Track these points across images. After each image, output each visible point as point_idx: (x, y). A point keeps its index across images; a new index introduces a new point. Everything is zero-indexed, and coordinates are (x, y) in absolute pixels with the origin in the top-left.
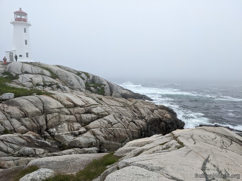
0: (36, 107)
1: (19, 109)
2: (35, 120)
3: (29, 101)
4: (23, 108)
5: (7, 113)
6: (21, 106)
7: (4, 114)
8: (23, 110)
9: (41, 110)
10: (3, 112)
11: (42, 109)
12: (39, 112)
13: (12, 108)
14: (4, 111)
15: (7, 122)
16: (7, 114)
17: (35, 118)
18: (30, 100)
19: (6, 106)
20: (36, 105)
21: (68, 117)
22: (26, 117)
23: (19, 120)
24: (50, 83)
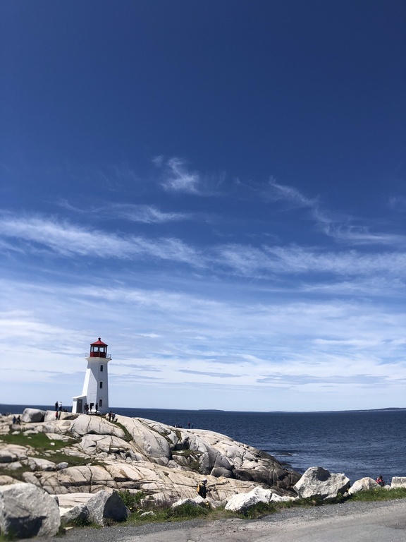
0: (84, 477)
1: (70, 478)
3: (80, 471)
4: (72, 477)
7: (57, 481)
8: (72, 479)
9: (88, 481)
12: (86, 483)
13: (64, 477)
14: (57, 479)
15: (57, 488)
16: (59, 481)
19: (59, 474)
20: (84, 475)
22: (74, 486)
24: (117, 449)
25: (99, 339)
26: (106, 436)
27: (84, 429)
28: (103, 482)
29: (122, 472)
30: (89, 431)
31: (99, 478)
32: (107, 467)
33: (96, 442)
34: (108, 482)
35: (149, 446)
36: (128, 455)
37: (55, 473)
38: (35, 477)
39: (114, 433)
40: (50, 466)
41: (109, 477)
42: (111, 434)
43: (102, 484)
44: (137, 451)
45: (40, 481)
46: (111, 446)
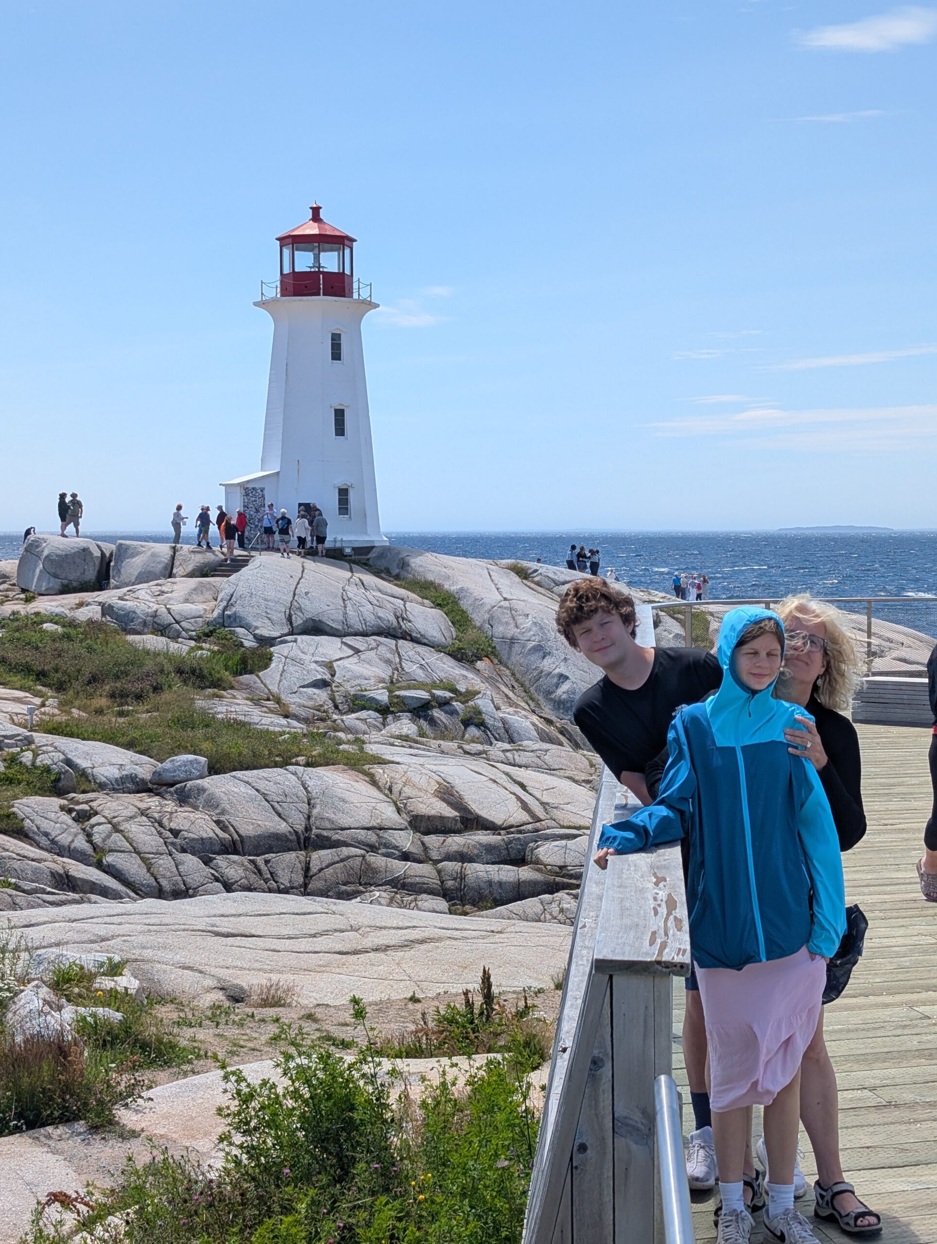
0: (279, 815)
1: (215, 822)
2: (263, 867)
3: (257, 790)
4: (227, 817)
5: (171, 830)
6: (223, 812)
7: (160, 834)
8: (227, 827)
9: (296, 833)
10: (160, 829)
11: (300, 828)
12: (288, 840)
13: (192, 815)
14: (161, 824)
15: (164, 864)
16: (169, 834)
17: (267, 862)
18: (261, 786)
19: (170, 805)
20: (279, 808)
21: (400, 868)
22: (235, 852)
23: (207, 862)
24: (423, 694)
25: (316, 211)
26: (375, 639)
27: (278, 616)
28: (362, 835)
29: (447, 794)
31: (345, 820)
32: (377, 770)
33: (329, 666)
34: (386, 835)
36: (474, 720)
37: (152, 802)
38: (66, 818)
39: (407, 626)
40: (129, 770)
41: (388, 813)
42: (394, 634)
43: (359, 844)
44: (512, 704)
45: (89, 836)
46: (392, 685)
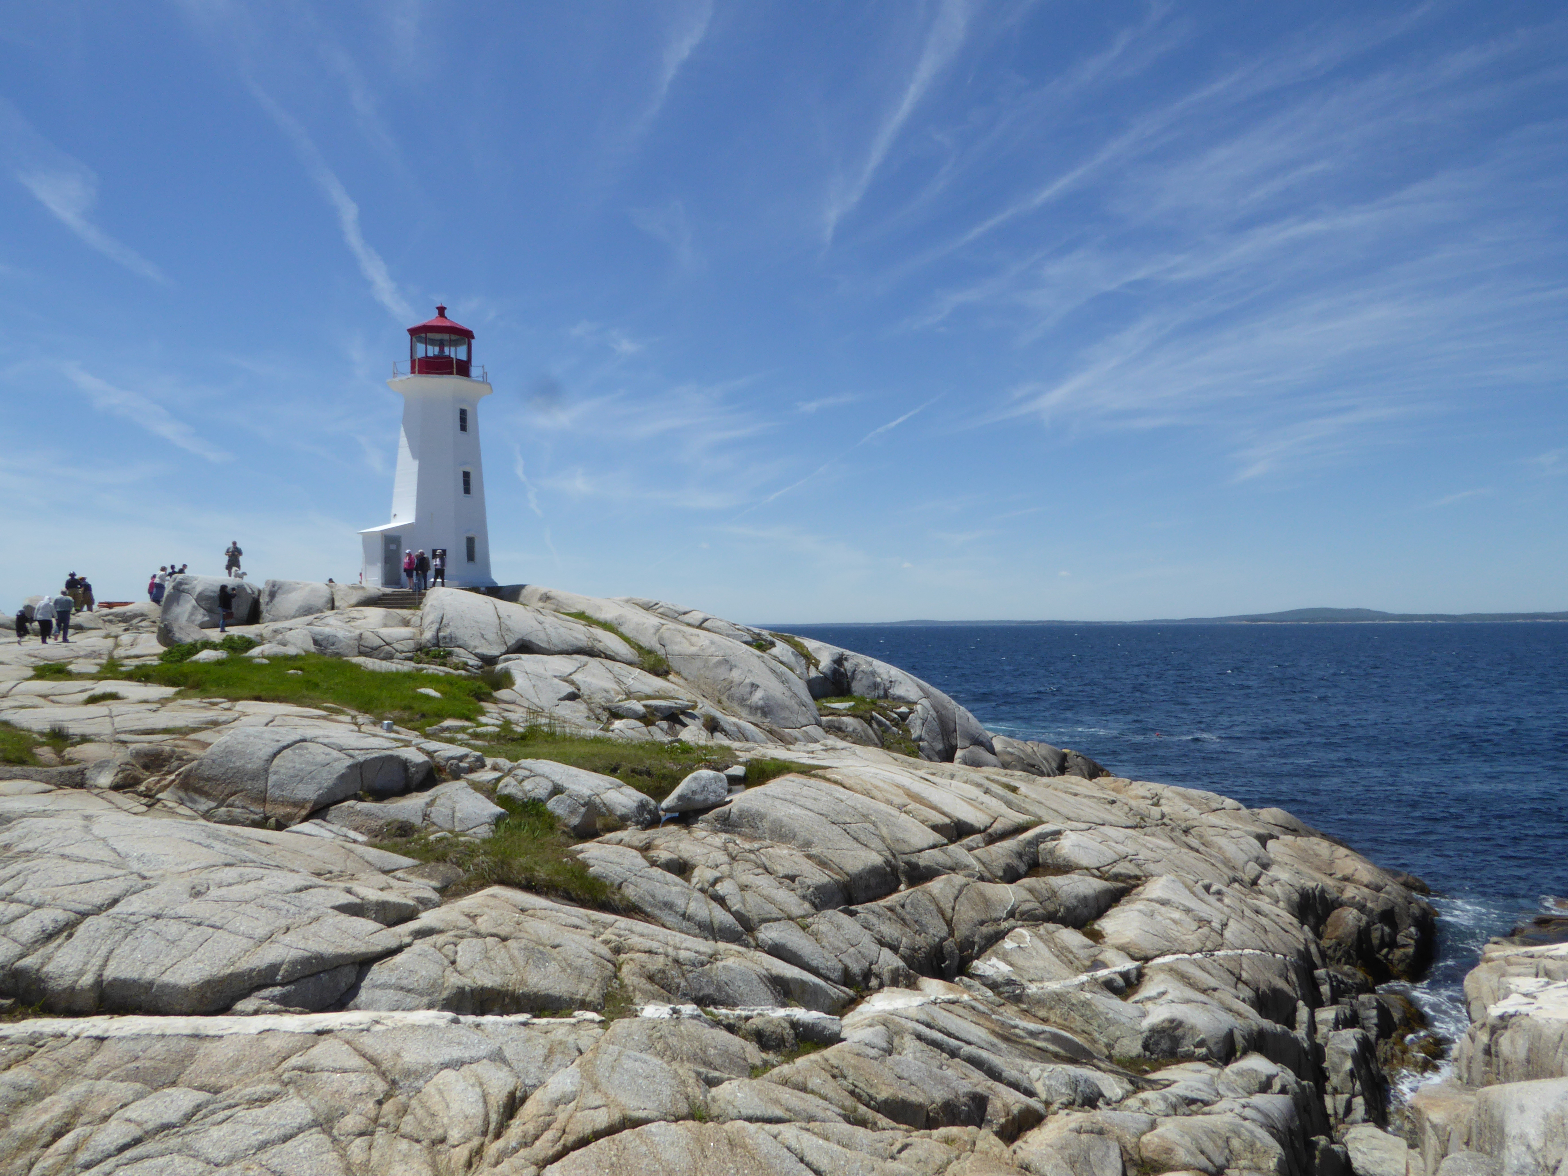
0: (858, 841)
1: (808, 857)
3: (811, 811)
4: (819, 849)
5: (786, 877)
6: (808, 844)
7: (781, 884)
8: (825, 863)
9: (887, 862)
10: (774, 876)
11: (887, 856)
12: (886, 872)
13: (779, 850)
18: (810, 806)
20: (852, 832)
23: (855, 917)
24: (660, 704)
25: (441, 310)
26: (584, 658)
27: (491, 636)
30: (511, 642)
31: (911, 840)
33: (566, 679)
35: (754, 686)
36: (714, 726)
38: (668, 876)
39: (599, 646)
42: (591, 653)
45: (719, 900)
